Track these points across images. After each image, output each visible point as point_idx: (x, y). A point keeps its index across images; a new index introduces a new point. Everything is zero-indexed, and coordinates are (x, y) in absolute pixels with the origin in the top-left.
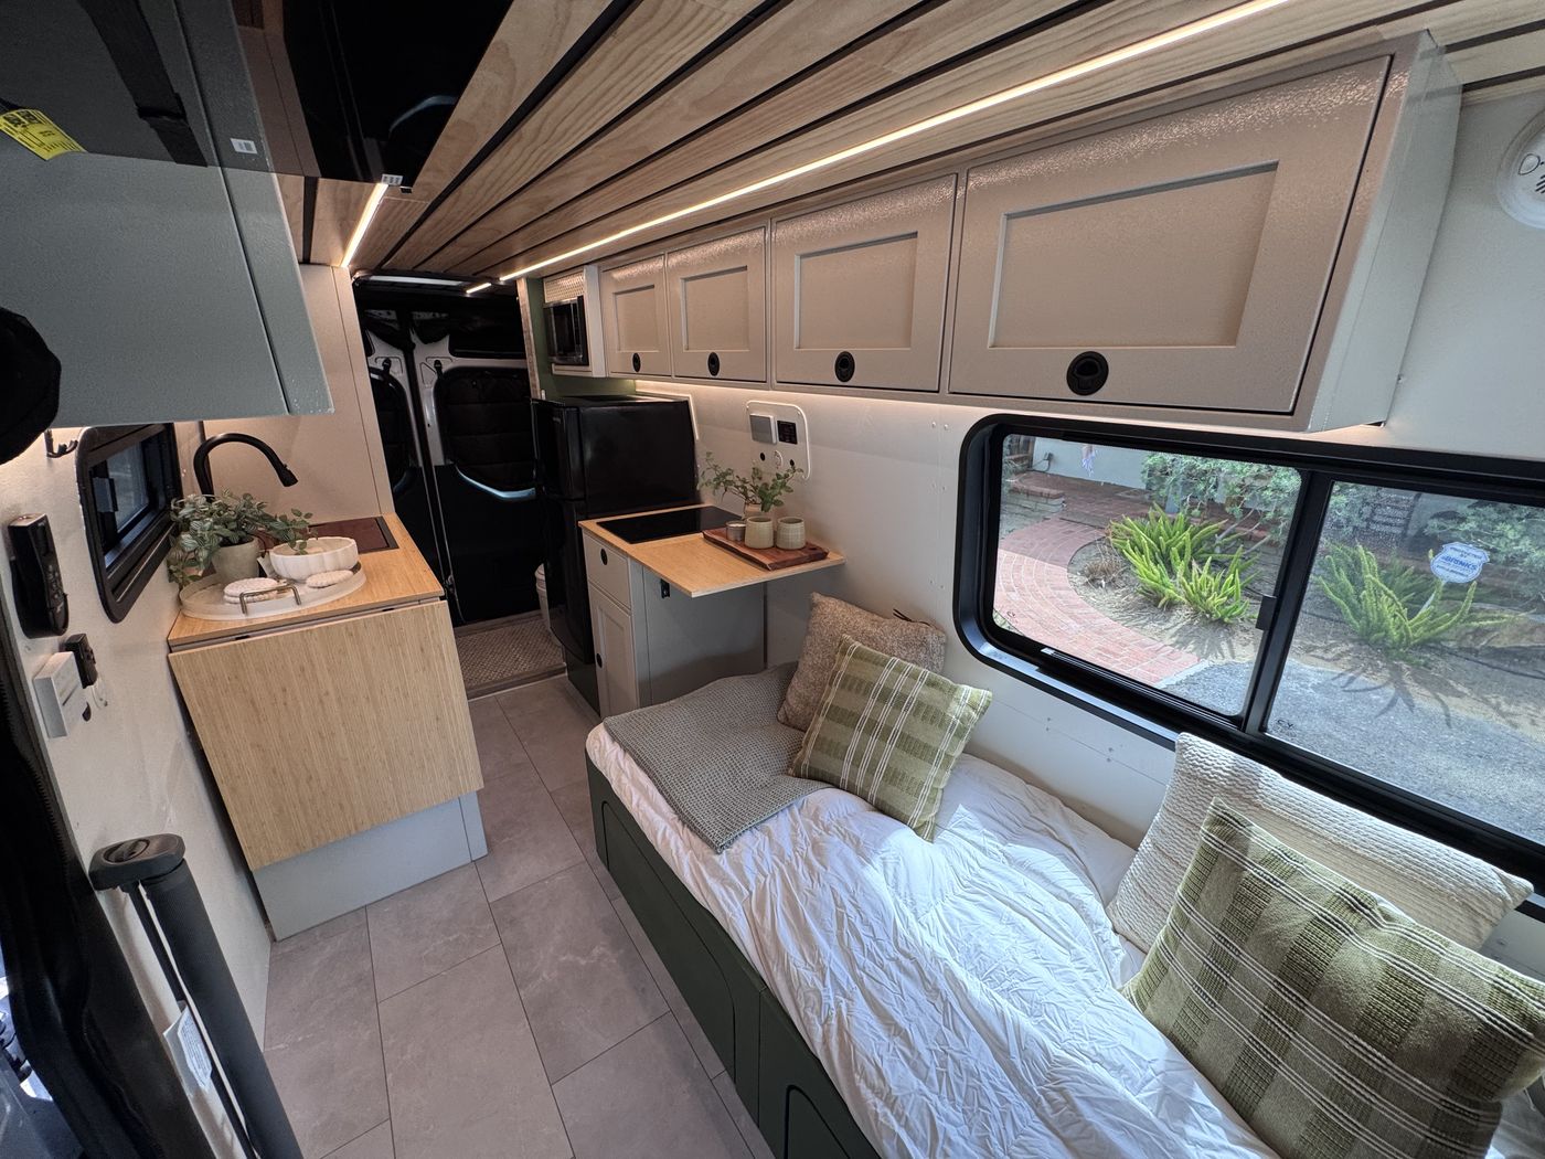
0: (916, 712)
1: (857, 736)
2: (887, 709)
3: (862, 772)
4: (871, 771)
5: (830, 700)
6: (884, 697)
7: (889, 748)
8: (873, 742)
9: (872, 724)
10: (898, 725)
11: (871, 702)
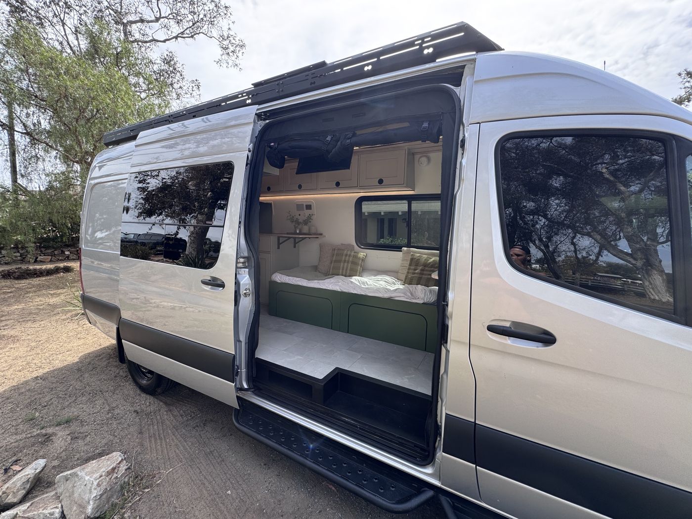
0: (353, 257)
1: (342, 264)
2: (347, 257)
3: (344, 271)
4: (347, 270)
5: (334, 259)
6: (346, 255)
7: (349, 265)
8: (346, 264)
9: (348, 262)
10: (351, 260)
11: (344, 257)
